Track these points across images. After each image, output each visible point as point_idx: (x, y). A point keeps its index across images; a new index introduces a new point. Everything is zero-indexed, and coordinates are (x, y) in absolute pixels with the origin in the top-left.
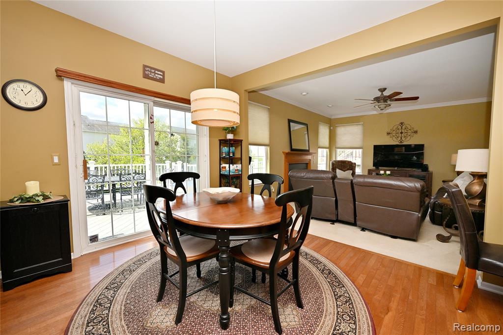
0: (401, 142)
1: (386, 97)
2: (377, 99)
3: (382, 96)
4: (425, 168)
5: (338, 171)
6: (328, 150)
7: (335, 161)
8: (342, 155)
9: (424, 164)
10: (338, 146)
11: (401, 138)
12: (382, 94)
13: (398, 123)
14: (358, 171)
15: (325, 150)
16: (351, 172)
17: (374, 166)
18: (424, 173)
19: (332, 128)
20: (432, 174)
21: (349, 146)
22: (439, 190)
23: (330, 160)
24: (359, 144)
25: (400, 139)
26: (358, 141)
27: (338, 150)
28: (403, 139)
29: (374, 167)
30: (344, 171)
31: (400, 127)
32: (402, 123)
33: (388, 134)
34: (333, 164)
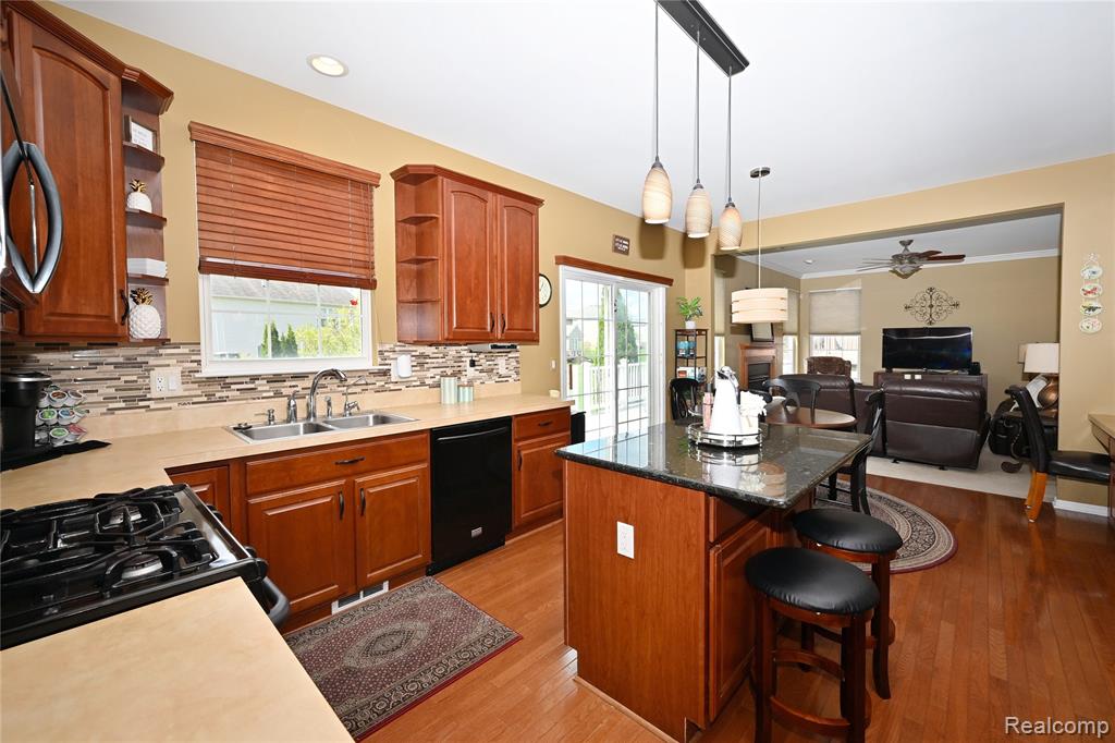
0: (930, 323)
1: (913, 254)
2: (897, 258)
3: (906, 253)
4: (975, 369)
6: (796, 338)
8: (825, 348)
9: (973, 361)
10: (815, 330)
11: (931, 316)
12: (906, 249)
13: (926, 290)
14: (855, 376)
15: (791, 339)
17: (883, 367)
18: (974, 378)
19: (801, 297)
21: (834, 329)
22: (1001, 405)
23: (800, 356)
24: (853, 326)
25: (928, 317)
26: (851, 320)
27: (814, 338)
28: (934, 317)
29: (884, 369)
31: (928, 296)
32: (931, 290)
33: (907, 308)
34: (810, 363)
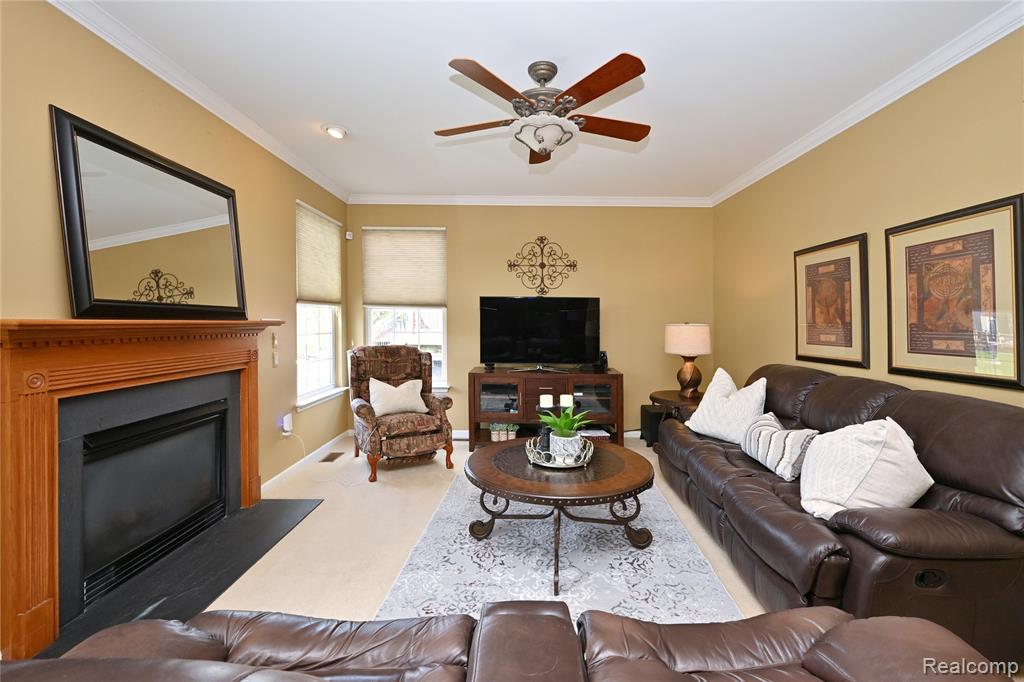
0: (542, 290)
4: (602, 363)
5: (375, 386)
6: (338, 309)
7: (364, 350)
8: (385, 329)
9: (601, 350)
10: (373, 294)
11: (542, 281)
13: (533, 238)
14: (440, 381)
15: (327, 311)
16: (419, 383)
17: (482, 362)
19: (349, 236)
20: (619, 378)
21: (405, 296)
23: (347, 346)
24: (436, 292)
25: (538, 282)
26: (432, 282)
27: (374, 311)
28: (547, 282)
29: (484, 365)
30: (396, 385)
31: (538, 250)
32: (542, 240)
33: (512, 266)
34: (357, 362)
